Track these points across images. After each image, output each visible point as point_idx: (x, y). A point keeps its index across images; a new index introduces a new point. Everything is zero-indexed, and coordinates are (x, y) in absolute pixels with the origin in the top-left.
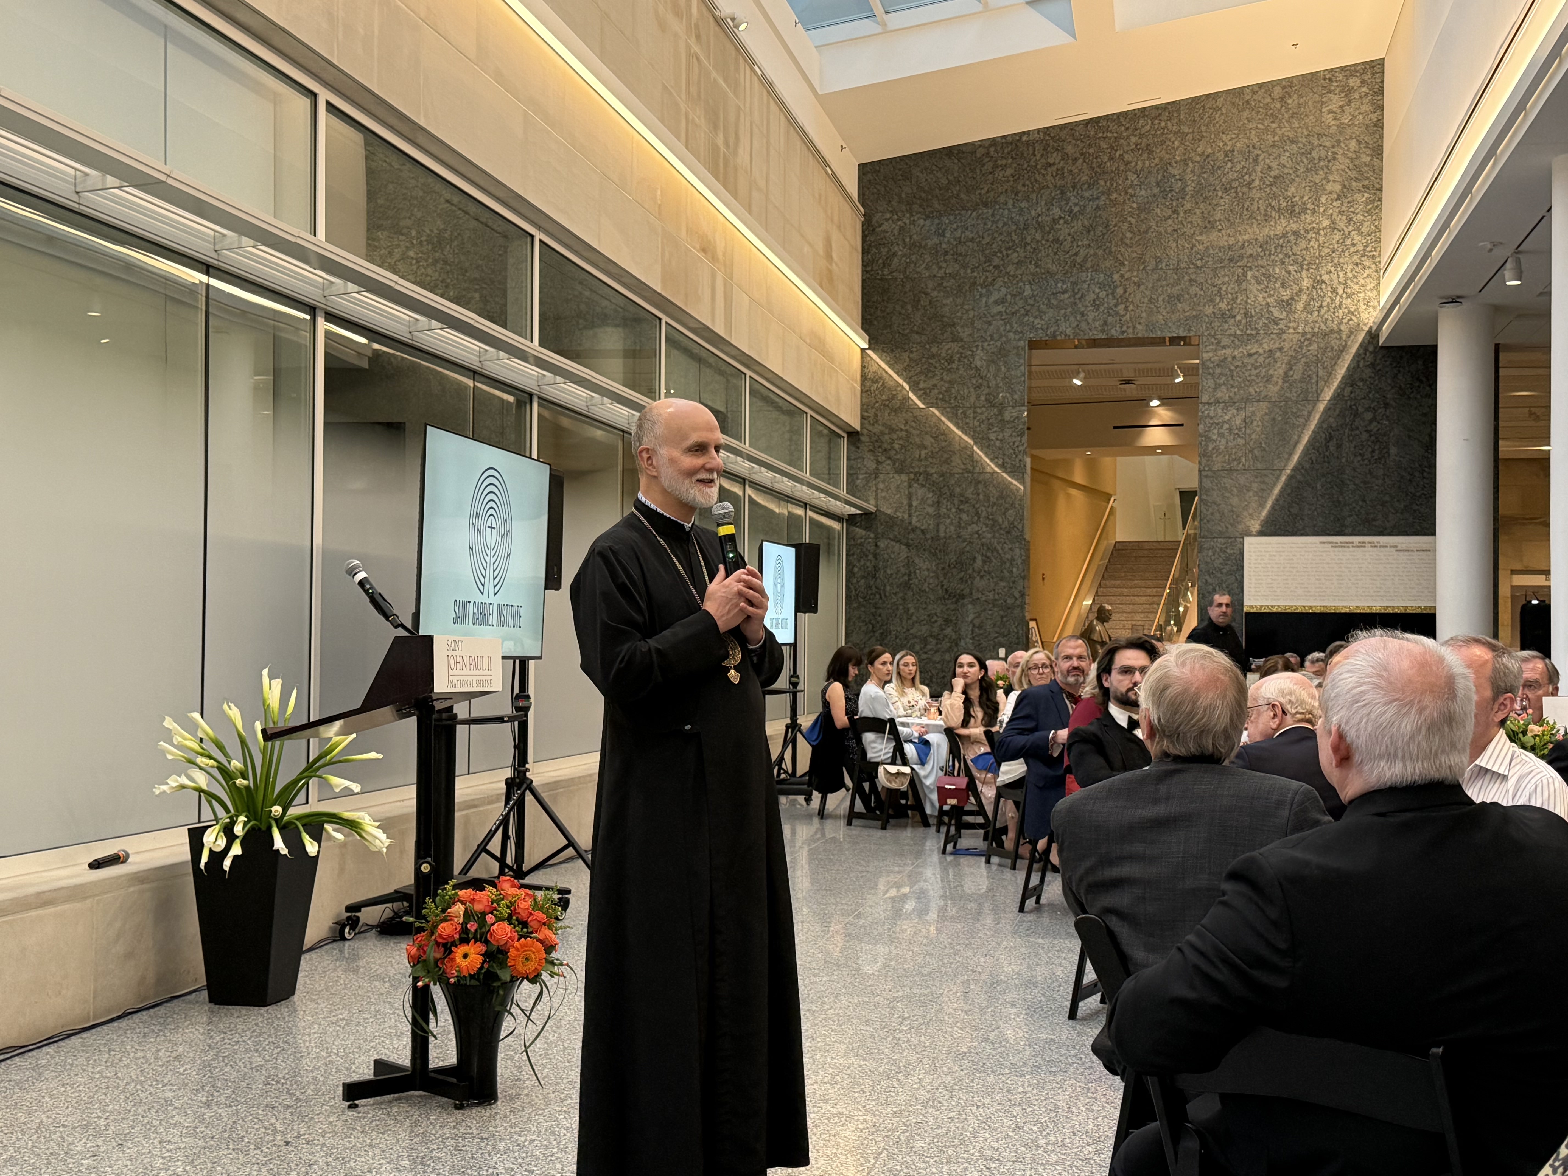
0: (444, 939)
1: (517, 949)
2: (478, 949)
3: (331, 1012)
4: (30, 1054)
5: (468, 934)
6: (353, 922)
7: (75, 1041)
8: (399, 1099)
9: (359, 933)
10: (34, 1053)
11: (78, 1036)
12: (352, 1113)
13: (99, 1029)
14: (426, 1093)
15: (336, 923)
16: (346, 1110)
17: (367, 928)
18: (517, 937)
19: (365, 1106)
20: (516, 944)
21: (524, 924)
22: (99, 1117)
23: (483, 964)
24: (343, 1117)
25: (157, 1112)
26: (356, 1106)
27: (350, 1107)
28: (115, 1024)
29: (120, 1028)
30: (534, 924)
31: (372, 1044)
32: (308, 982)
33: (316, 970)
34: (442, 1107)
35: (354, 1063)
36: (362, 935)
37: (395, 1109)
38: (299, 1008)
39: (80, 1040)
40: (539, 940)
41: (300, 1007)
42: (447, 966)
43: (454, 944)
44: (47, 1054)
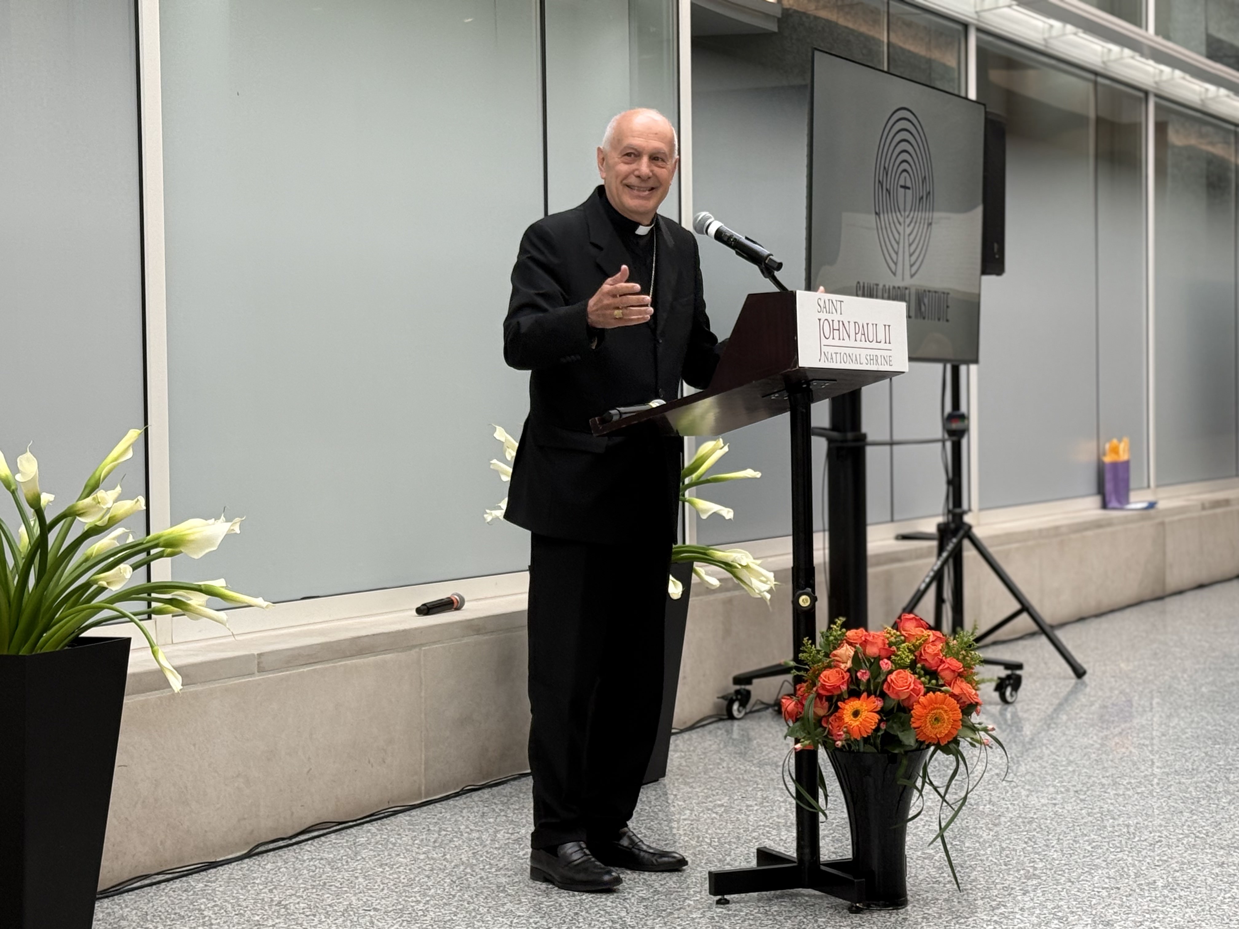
0: (828, 690)
1: (925, 707)
2: (873, 706)
3: (707, 797)
4: (349, 831)
5: (858, 686)
6: (744, 698)
7: (402, 818)
8: (782, 897)
9: (751, 712)
10: (353, 830)
11: (408, 813)
12: (720, 910)
13: (431, 807)
14: (817, 893)
15: (723, 697)
16: (714, 906)
17: (762, 706)
18: (923, 690)
19: (738, 902)
20: (922, 699)
21: (932, 674)
22: (418, 902)
23: (879, 724)
24: (708, 914)
25: (486, 898)
26: (727, 902)
27: (719, 902)
28: (451, 802)
29: (456, 806)
30: (947, 675)
31: (755, 834)
32: (684, 764)
33: (694, 751)
34: (835, 908)
35: (730, 855)
36: (756, 714)
37: (775, 908)
38: (669, 792)
39: (408, 818)
40: (953, 695)
41: (672, 791)
42: (831, 724)
43: (841, 698)
44: (369, 831)
